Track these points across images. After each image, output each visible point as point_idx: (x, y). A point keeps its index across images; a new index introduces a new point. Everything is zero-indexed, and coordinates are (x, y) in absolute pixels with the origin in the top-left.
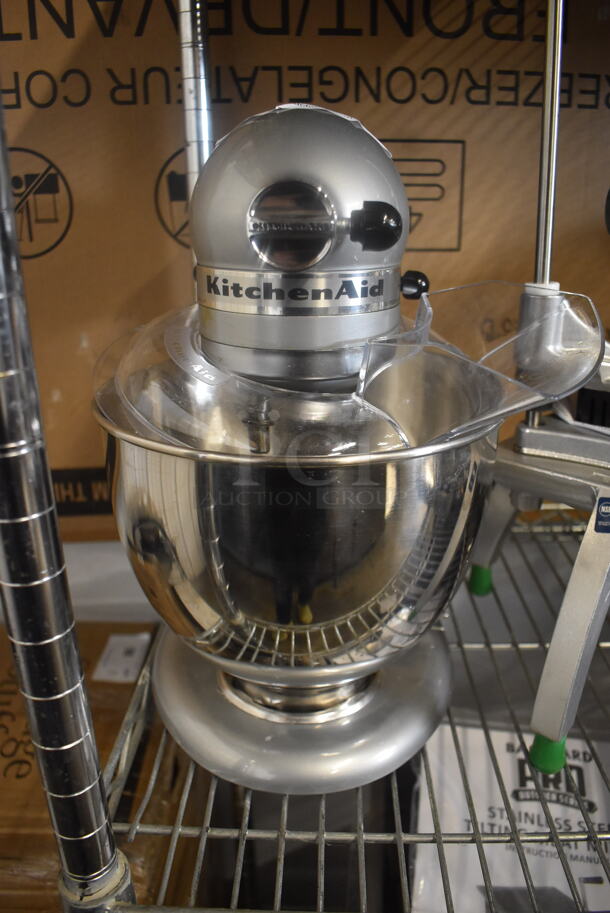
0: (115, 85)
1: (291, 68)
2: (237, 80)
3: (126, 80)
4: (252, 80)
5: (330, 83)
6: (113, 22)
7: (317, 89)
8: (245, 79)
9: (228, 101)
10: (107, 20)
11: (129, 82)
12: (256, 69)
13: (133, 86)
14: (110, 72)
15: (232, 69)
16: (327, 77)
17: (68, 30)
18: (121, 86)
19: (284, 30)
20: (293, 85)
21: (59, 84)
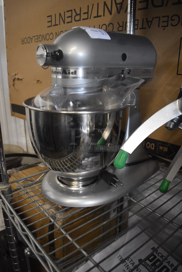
0: (119, 26)
1: (163, 17)
2: (148, 22)
3: (121, 25)
4: (151, 22)
5: (174, 20)
6: (120, 10)
7: (170, 22)
8: (149, 22)
9: (145, 28)
10: (119, 9)
11: (122, 25)
12: (153, 18)
13: (123, 26)
14: (118, 23)
15: (147, 19)
16: (173, 18)
17: (111, 13)
18: (120, 26)
19: (162, 6)
20: (163, 22)
21: (107, 27)
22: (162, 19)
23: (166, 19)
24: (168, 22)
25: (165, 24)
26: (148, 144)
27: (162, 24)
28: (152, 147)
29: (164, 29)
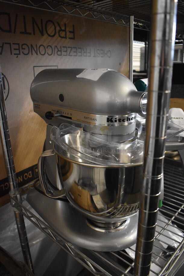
1: (13, 44)
4: (2, 47)
7: (21, 50)
12: (3, 43)
22: (14, 47)
23: (17, 47)
24: (19, 49)
25: (17, 52)
26: (26, 175)
27: (14, 52)
28: (30, 175)
29: (17, 57)
